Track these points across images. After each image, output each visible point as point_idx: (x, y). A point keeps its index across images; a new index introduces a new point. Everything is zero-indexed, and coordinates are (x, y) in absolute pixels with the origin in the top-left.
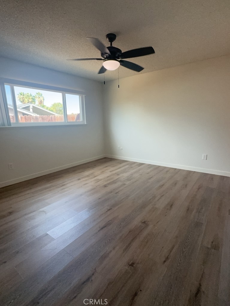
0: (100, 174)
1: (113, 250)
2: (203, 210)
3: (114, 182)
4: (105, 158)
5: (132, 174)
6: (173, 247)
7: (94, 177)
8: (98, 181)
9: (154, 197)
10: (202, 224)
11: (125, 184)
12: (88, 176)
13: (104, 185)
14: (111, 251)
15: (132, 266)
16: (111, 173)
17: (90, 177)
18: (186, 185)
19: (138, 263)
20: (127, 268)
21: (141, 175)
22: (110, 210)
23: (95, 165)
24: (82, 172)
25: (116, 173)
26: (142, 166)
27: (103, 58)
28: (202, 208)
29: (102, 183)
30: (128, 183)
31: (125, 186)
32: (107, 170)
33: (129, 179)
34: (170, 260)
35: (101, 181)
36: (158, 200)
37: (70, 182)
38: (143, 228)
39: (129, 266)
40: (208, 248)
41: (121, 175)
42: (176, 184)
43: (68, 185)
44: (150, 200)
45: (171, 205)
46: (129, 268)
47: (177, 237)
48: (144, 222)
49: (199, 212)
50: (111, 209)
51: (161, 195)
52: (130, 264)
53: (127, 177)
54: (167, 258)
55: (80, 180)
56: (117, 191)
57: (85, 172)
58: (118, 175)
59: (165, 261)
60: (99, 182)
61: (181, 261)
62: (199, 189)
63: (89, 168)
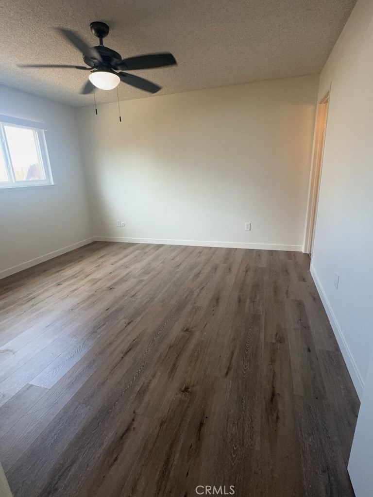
0: (95, 271)
1: (153, 378)
2: (258, 298)
3: (124, 280)
4: (95, 242)
5: (149, 264)
6: (233, 353)
7: (86, 277)
8: (95, 282)
9: (192, 292)
10: (260, 315)
11: (142, 281)
12: (73, 277)
13: (109, 287)
14: (151, 381)
15: (187, 391)
16: (115, 265)
17: (79, 278)
18: (230, 269)
19: (193, 386)
20: (179, 396)
21: (163, 262)
22: (131, 324)
23: (82, 257)
24: (60, 271)
25: (122, 265)
26: (161, 249)
27: (89, 67)
28: (256, 296)
29: (104, 284)
30: (146, 278)
31: (144, 283)
32: (105, 261)
33: (146, 272)
34: (232, 370)
35: (101, 281)
36: (198, 295)
37: (43, 292)
38: (188, 339)
39: (182, 393)
40: (273, 343)
41: (132, 268)
42: (216, 269)
43: (41, 297)
44: (187, 297)
45: (217, 300)
46: (183, 395)
47: (234, 339)
48: (187, 330)
49: (254, 302)
50: (132, 321)
51: (200, 288)
52: (183, 390)
53: (142, 269)
54: (229, 369)
55: (61, 284)
56: (133, 293)
57: (66, 270)
58: (127, 267)
59: (227, 373)
60: (98, 284)
61: (246, 367)
62: (247, 271)
63: (73, 263)
